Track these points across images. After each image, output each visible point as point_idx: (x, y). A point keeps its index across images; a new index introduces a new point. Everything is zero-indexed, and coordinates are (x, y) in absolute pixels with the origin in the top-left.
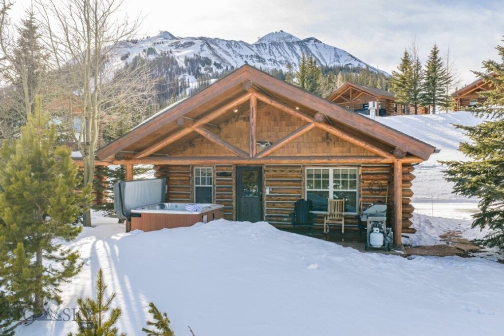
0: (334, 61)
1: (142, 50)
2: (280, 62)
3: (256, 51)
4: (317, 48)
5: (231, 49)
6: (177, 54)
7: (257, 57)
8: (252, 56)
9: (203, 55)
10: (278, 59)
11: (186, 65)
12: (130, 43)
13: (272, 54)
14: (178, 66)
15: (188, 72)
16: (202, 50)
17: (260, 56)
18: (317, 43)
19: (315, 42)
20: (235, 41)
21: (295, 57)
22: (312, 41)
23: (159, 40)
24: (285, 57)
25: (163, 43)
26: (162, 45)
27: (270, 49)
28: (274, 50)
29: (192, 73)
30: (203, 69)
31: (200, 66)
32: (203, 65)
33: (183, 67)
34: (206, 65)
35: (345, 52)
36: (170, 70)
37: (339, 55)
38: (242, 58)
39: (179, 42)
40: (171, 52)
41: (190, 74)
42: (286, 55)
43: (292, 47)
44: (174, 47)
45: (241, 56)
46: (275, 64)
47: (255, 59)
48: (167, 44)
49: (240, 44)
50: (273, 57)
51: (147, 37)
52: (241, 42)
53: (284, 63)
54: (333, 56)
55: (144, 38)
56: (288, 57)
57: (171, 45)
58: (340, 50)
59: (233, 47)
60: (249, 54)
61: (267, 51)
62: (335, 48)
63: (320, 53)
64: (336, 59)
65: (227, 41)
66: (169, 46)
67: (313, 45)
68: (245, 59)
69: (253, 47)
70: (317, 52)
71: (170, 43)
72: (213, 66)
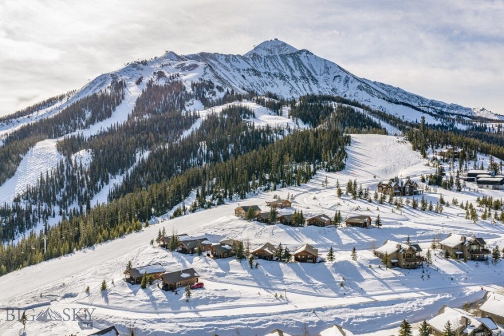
0: (324, 73)
1: (153, 73)
2: (275, 75)
3: (252, 65)
4: (309, 60)
5: (229, 63)
6: (184, 78)
7: (254, 70)
8: (248, 69)
9: (206, 78)
10: (272, 72)
11: (193, 90)
12: (141, 65)
13: (267, 67)
14: (186, 92)
15: (195, 97)
16: (205, 73)
17: (256, 69)
18: (308, 55)
19: (307, 54)
20: (233, 55)
21: (288, 69)
22: (304, 53)
23: (166, 62)
24: (279, 70)
25: (170, 65)
26: (169, 67)
27: (265, 62)
28: (269, 63)
29: (198, 98)
30: (207, 93)
31: (205, 90)
32: (208, 90)
33: (190, 93)
34: (210, 89)
35: (334, 63)
36: (180, 96)
37: (329, 66)
38: (240, 72)
39: (184, 64)
40: (178, 76)
41: (197, 99)
42: (280, 68)
43: (285, 59)
44: (180, 70)
45: (238, 70)
46: (270, 77)
47: (251, 72)
48: (173, 66)
49: (237, 58)
50: (267, 70)
51: (155, 58)
52: (238, 55)
53: (278, 75)
54: (323, 68)
55: (152, 59)
56: (282, 69)
57: (178, 68)
58: (329, 61)
59: (231, 61)
60: (246, 68)
61: (262, 64)
62: (325, 60)
63: (311, 65)
64: (326, 71)
65: (225, 55)
66: (176, 68)
67: (305, 57)
68: (242, 73)
69: (249, 60)
70: (308, 64)
71: (176, 65)
72: (215, 90)
